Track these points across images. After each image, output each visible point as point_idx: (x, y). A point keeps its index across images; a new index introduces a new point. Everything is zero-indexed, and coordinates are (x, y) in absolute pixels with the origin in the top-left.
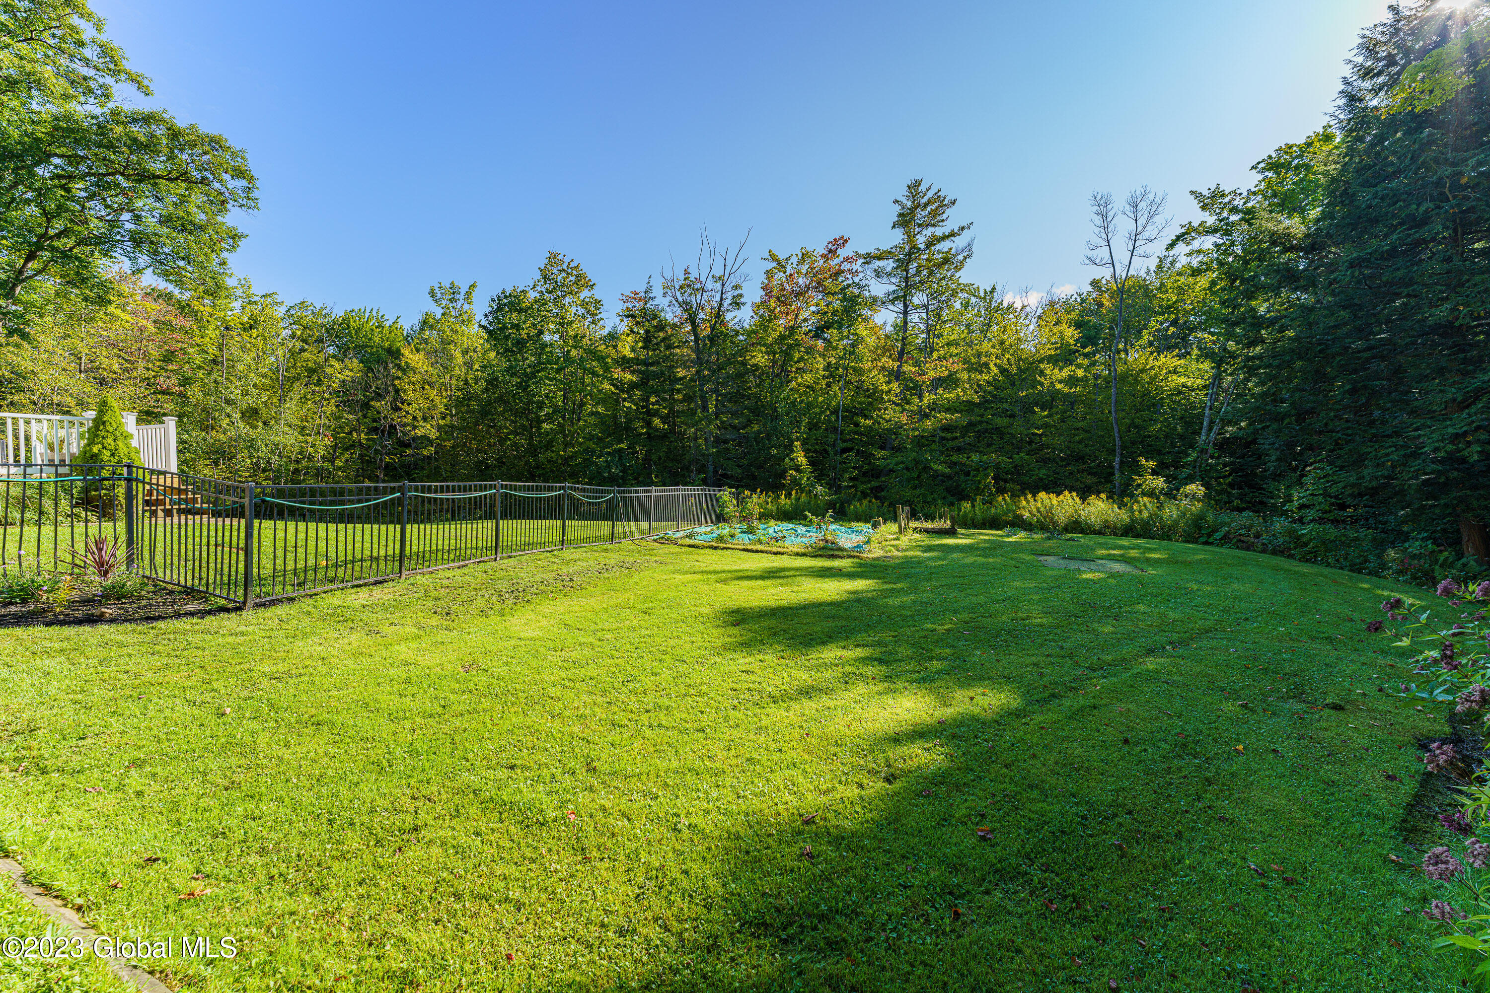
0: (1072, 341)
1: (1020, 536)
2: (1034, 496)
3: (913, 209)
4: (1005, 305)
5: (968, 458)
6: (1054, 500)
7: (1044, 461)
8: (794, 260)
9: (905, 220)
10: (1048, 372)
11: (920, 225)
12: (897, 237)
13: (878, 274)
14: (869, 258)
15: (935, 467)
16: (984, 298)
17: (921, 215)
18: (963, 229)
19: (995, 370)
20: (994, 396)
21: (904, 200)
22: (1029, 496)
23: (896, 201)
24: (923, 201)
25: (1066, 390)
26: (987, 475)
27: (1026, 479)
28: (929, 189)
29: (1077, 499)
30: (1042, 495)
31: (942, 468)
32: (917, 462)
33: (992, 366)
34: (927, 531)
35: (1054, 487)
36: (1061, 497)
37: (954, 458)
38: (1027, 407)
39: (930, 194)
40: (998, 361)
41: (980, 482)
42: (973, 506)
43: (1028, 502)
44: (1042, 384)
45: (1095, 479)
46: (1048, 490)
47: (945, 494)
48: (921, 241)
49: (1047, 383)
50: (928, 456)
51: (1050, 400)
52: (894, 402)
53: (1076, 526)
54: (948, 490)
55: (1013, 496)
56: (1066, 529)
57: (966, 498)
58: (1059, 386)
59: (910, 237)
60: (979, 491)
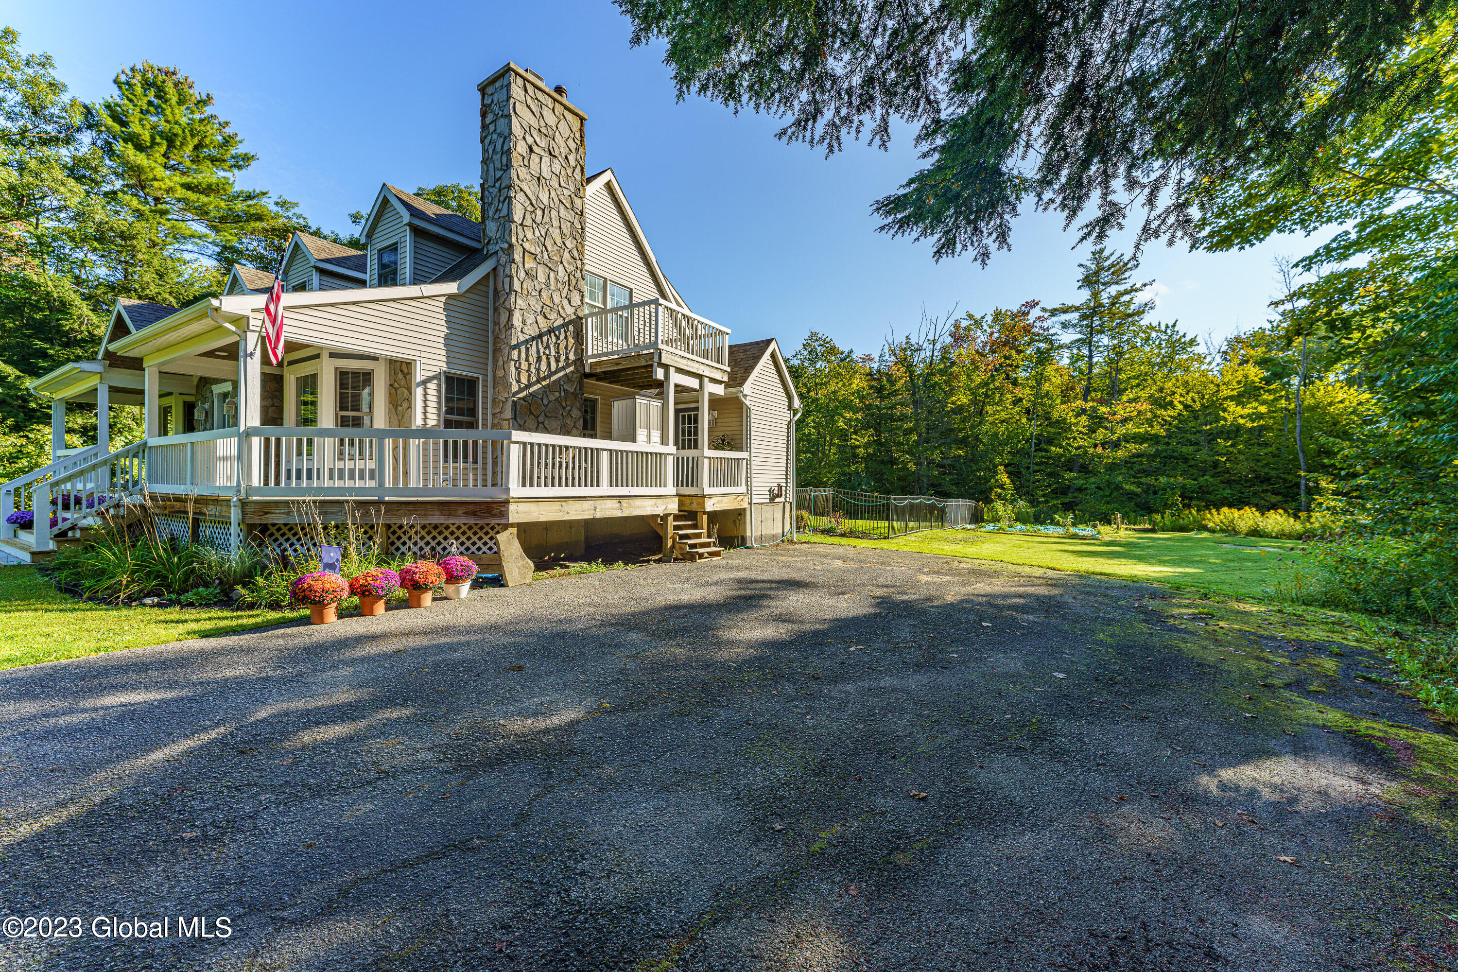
0: (1257, 380)
1: (1205, 535)
2: (1218, 510)
3: (1097, 273)
4: (1188, 338)
5: (1156, 480)
6: (1236, 513)
7: (1229, 482)
8: (989, 318)
9: (1090, 281)
10: (1231, 410)
11: (1104, 284)
12: (1083, 296)
13: (1065, 325)
14: (1054, 312)
15: (1127, 487)
16: (1165, 332)
17: (1105, 276)
18: (1145, 285)
19: (1180, 407)
20: (1179, 428)
21: (1088, 264)
22: (1214, 511)
23: (1080, 265)
24: (1107, 264)
25: (1249, 425)
26: (1174, 494)
27: (1211, 497)
28: (1112, 254)
29: (1257, 514)
30: (1225, 510)
31: (1133, 488)
32: (1109, 483)
33: (1176, 403)
34: (1135, 530)
35: (1238, 503)
36: (1242, 512)
37: (1143, 480)
38: (1212, 437)
39: (1113, 258)
40: (1182, 399)
41: (1167, 499)
42: (1163, 518)
43: (1212, 515)
44: (1225, 420)
45: (1279, 498)
46: (1230, 506)
47: (1135, 508)
48: (1105, 298)
49: (1230, 418)
50: (1120, 478)
51: (1235, 431)
52: (1081, 432)
53: (1255, 533)
54: (1137, 505)
55: (1198, 511)
56: (1247, 534)
57: (1157, 511)
58: (1241, 421)
59: (1095, 295)
60: (1166, 506)
